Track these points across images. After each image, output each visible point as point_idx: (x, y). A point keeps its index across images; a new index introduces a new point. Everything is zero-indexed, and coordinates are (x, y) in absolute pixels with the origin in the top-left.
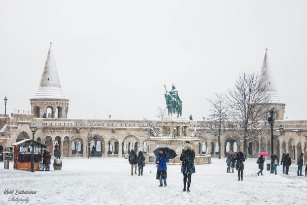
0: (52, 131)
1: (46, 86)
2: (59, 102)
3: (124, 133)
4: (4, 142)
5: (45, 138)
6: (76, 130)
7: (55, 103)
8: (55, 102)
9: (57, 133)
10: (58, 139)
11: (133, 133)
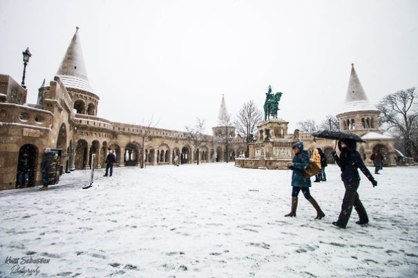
0: (89, 132)
1: (72, 75)
2: (92, 98)
3: (158, 141)
4: (41, 137)
5: (76, 141)
6: (114, 135)
7: (88, 98)
8: (88, 96)
9: (95, 136)
10: (95, 143)
11: (166, 142)
